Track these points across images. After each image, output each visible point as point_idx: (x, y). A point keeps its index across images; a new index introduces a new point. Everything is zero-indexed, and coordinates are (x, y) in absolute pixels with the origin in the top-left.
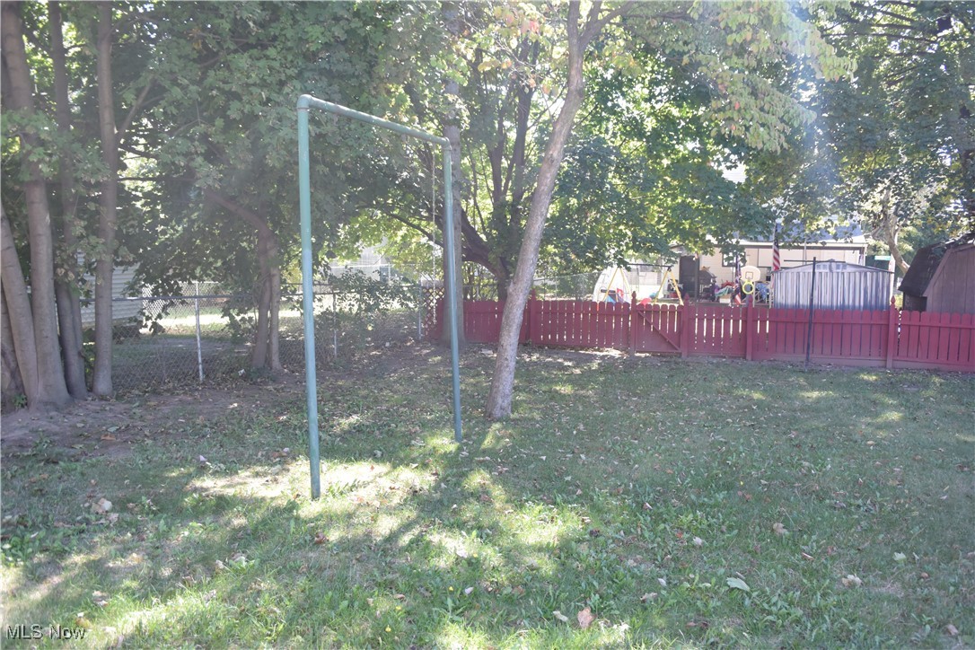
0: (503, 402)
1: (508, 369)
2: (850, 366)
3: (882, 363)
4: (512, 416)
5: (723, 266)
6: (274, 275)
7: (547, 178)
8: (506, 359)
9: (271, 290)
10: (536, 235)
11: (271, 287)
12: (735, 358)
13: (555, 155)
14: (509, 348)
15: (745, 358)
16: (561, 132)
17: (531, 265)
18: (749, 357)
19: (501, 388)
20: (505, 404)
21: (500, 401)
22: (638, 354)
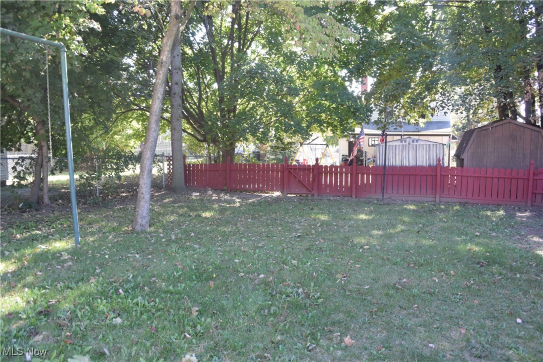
0: (142, 221)
1: (144, 200)
2: (414, 201)
3: (433, 199)
4: (149, 230)
5: (369, 146)
6: (43, 146)
7: (160, 74)
8: (142, 193)
9: (42, 155)
10: (156, 112)
11: (42, 153)
12: (345, 196)
13: (164, 59)
14: (143, 186)
15: (351, 197)
16: (167, 43)
17: (154, 132)
18: (354, 196)
19: (140, 212)
20: (144, 222)
21: (140, 220)
22: (289, 195)
